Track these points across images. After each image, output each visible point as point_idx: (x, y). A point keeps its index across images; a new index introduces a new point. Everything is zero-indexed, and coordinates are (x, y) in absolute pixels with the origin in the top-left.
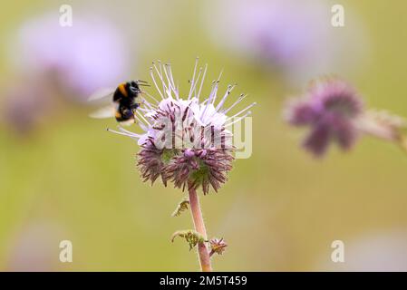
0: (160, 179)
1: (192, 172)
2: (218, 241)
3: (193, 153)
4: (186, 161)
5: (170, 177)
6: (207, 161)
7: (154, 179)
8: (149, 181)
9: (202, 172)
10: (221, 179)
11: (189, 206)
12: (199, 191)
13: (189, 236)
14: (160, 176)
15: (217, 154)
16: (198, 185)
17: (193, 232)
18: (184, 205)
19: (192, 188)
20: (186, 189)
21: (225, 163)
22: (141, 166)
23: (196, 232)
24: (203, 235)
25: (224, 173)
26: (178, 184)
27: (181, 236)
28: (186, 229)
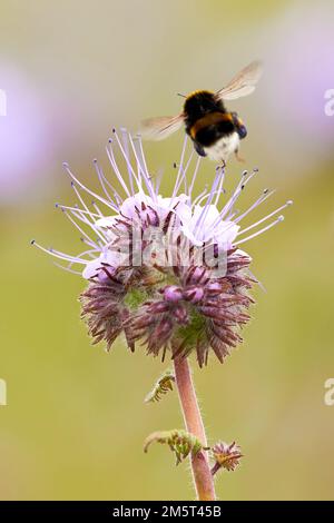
0: (122, 339)
1: (177, 327)
2: (226, 447)
3: (179, 295)
4: (166, 309)
5: (138, 337)
6: (205, 309)
7: (111, 339)
8: (104, 342)
9: (198, 327)
10: (229, 339)
11: (174, 384)
12: (191, 359)
13: (174, 441)
14: (123, 334)
15: (223, 296)
16: (188, 351)
17: (183, 433)
18: (165, 383)
19: (179, 355)
20: (169, 354)
21: (233, 310)
22: (89, 315)
23: (187, 434)
24: (200, 438)
25: (235, 329)
26: (153, 348)
27: (161, 441)
28: (168, 430)
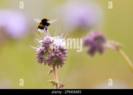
0: (43, 63)
1: (53, 61)
2: (62, 83)
3: (54, 55)
4: (52, 58)
5: (46, 63)
6: (59, 58)
7: (41, 63)
9: (57, 61)
10: (63, 64)
11: (53, 72)
12: (56, 67)
13: (52, 82)
14: (44, 62)
15: (62, 56)
16: (55, 66)
17: (54, 81)
18: (51, 71)
19: (54, 66)
20: (52, 66)
21: (64, 58)
22: (38, 58)
23: (55, 81)
24: (57, 82)
25: (64, 62)
26: (49, 65)
27: (50, 82)
28: (51, 80)
